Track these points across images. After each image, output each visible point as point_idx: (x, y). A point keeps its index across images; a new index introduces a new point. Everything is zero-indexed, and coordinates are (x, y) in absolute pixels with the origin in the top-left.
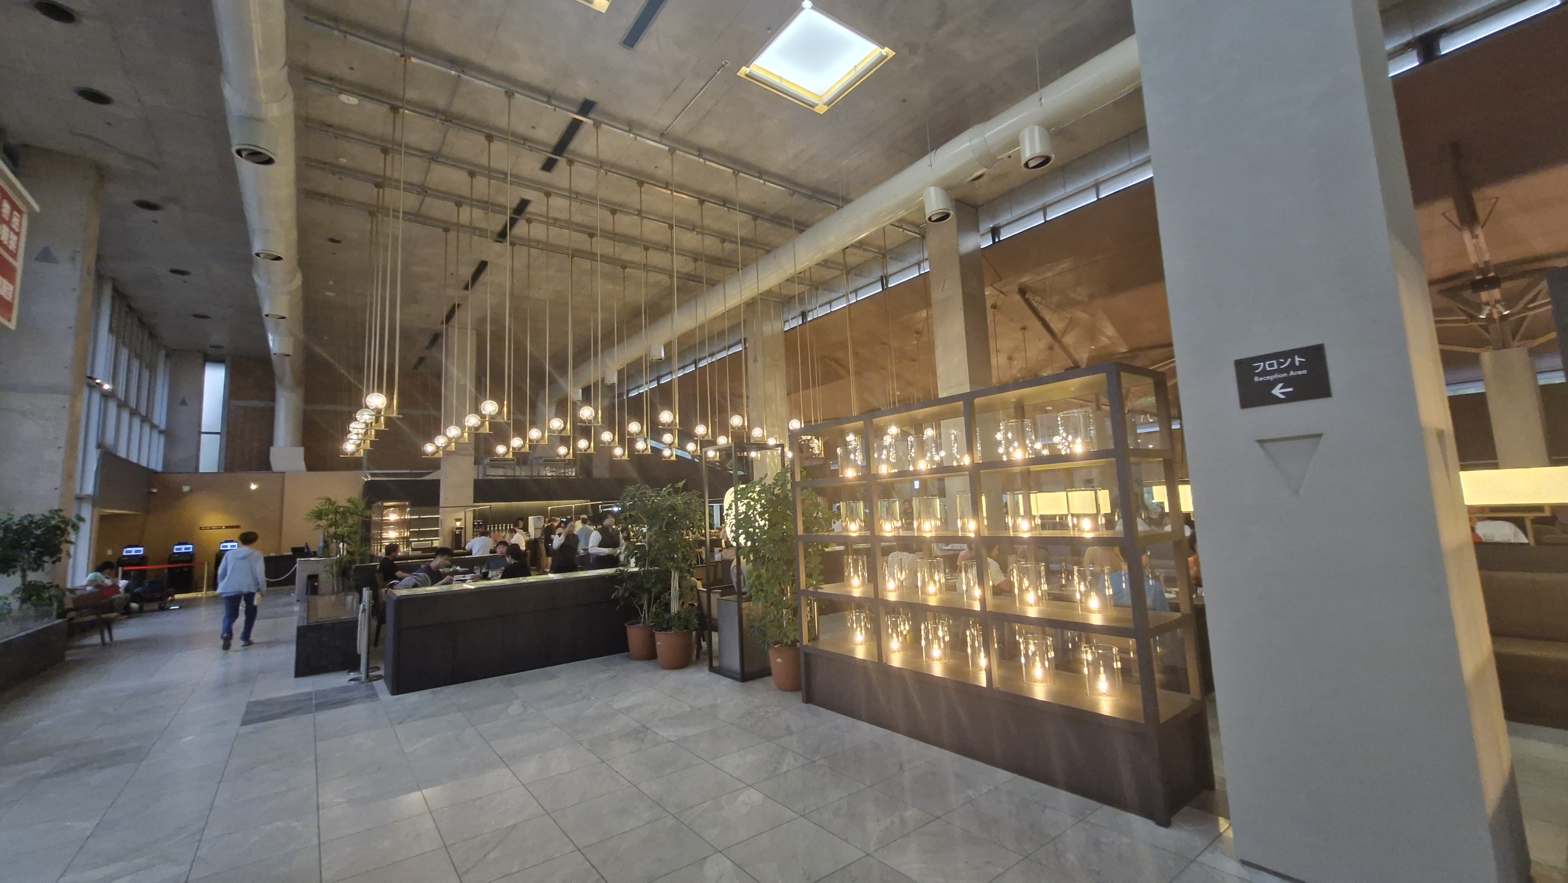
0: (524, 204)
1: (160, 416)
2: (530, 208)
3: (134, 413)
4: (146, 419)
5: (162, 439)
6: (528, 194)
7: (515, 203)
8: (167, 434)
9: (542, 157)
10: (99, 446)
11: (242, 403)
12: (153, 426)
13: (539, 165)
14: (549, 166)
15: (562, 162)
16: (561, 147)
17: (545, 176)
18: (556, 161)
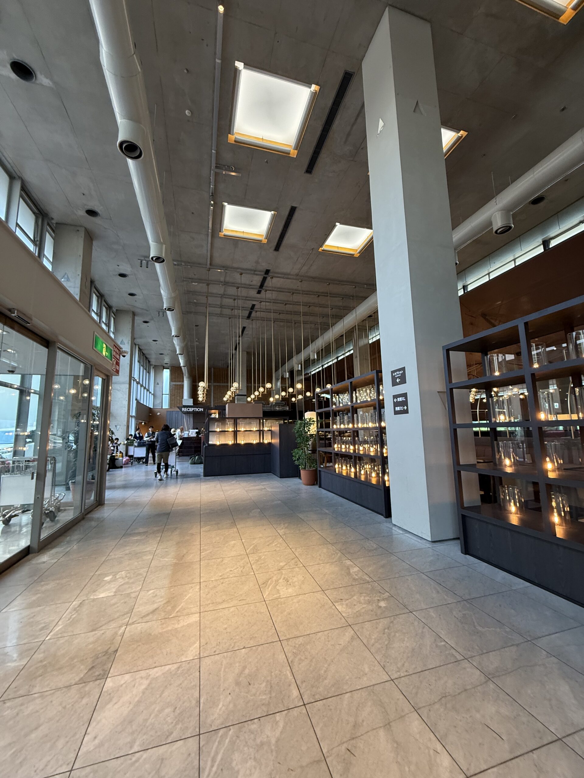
0: (253, 306)
1: (152, 390)
2: (256, 307)
3: (145, 388)
4: (148, 390)
5: (152, 396)
6: (254, 303)
7: (250, 306)
8: (154, 395)
9: (256, 291)
10: (136, 399)
11: (174, 383)
12: (150, 393)
13: (256, 292)
14: (259, 292)
15: (263, 291)
16: (262, 286)
17: (258, 295)
18: (261, 291)
